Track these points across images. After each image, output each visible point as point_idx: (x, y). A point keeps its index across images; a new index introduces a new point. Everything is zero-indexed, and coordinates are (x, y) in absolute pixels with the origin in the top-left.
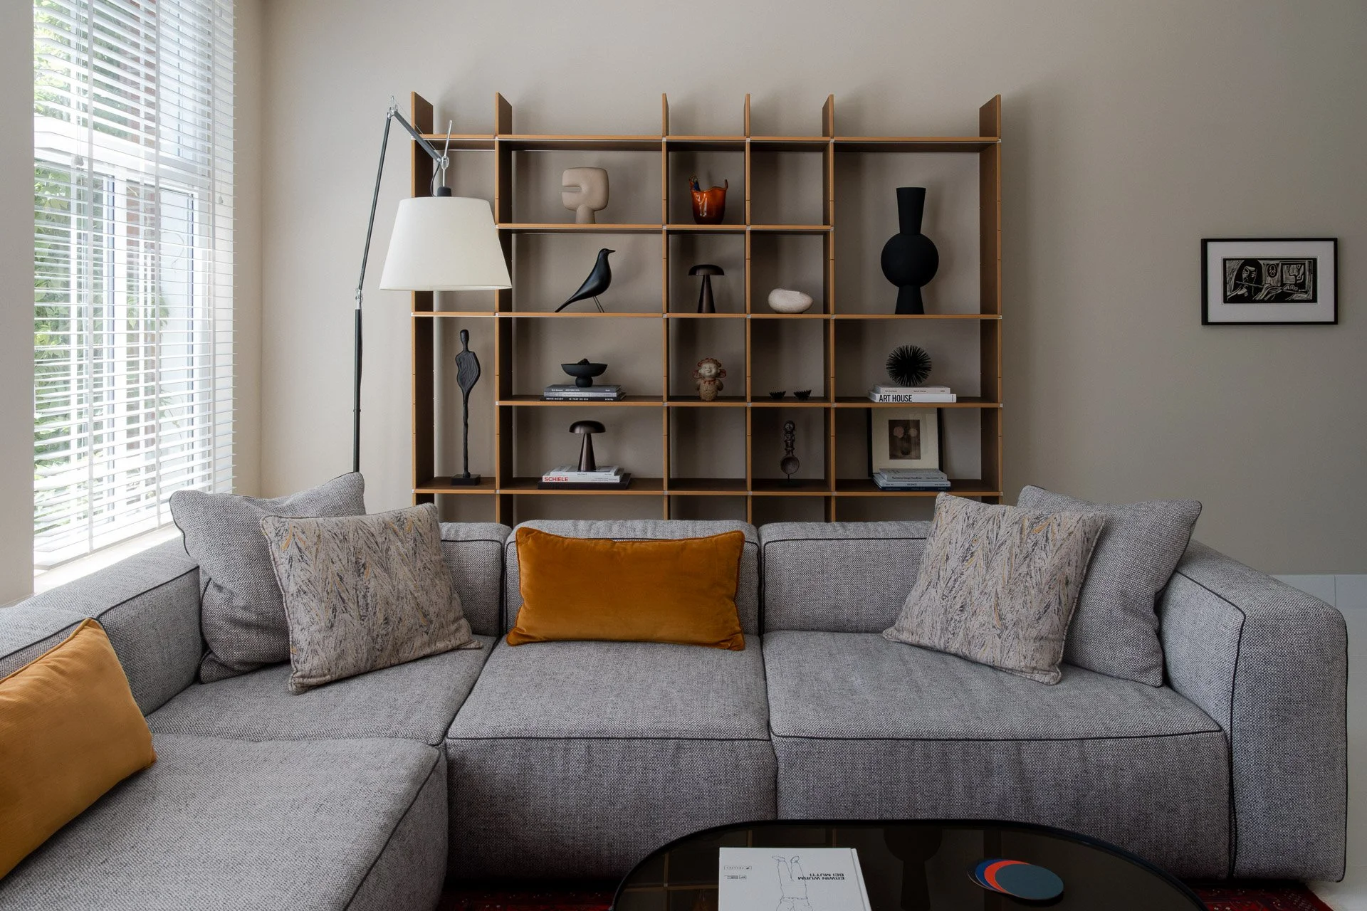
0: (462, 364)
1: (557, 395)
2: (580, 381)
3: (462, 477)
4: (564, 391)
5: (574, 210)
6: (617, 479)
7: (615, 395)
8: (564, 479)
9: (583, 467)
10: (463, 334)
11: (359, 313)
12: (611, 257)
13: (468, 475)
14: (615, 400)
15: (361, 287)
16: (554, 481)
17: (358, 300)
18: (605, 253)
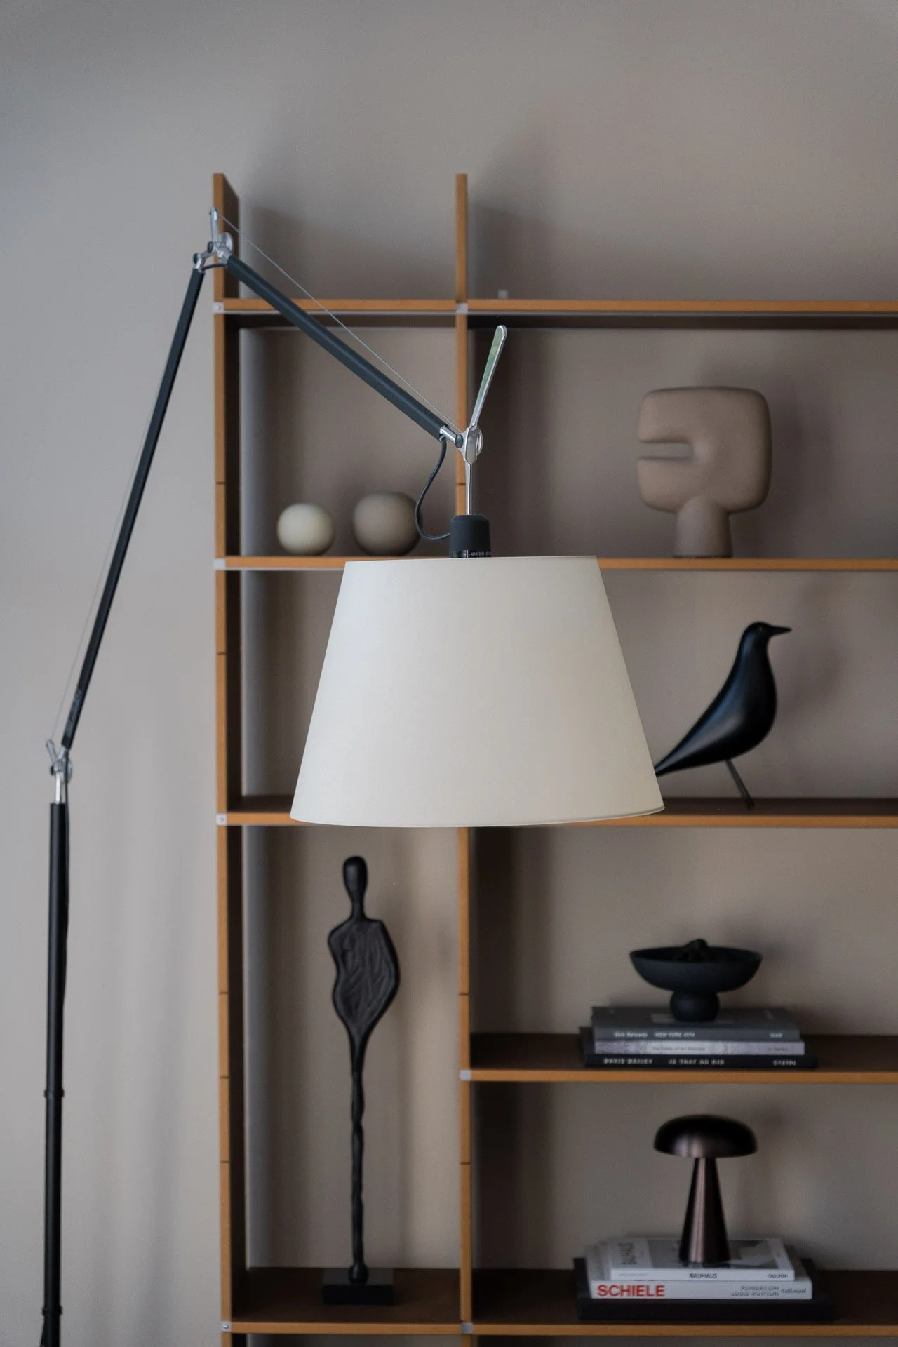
0: (350, 955)
1: (632, 1048)
2: (687, 1005)
3: (345, 1281)
4: (651, 1038)
5: (671, 510)
6: (803, 1290)
7: (798, 1048)
8: (652, 1291)
9: (696, 1253)
10: (352, 870)
11: (60, 815)
12: (775, 646)
13: (364, 1271)
14: (805, 1064)
15: (68, 741)
16: (625, 1296)
17: (59, 778)
18: (759, 634)
